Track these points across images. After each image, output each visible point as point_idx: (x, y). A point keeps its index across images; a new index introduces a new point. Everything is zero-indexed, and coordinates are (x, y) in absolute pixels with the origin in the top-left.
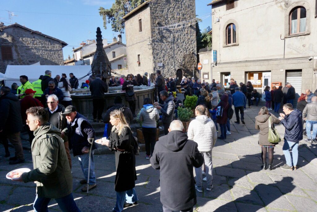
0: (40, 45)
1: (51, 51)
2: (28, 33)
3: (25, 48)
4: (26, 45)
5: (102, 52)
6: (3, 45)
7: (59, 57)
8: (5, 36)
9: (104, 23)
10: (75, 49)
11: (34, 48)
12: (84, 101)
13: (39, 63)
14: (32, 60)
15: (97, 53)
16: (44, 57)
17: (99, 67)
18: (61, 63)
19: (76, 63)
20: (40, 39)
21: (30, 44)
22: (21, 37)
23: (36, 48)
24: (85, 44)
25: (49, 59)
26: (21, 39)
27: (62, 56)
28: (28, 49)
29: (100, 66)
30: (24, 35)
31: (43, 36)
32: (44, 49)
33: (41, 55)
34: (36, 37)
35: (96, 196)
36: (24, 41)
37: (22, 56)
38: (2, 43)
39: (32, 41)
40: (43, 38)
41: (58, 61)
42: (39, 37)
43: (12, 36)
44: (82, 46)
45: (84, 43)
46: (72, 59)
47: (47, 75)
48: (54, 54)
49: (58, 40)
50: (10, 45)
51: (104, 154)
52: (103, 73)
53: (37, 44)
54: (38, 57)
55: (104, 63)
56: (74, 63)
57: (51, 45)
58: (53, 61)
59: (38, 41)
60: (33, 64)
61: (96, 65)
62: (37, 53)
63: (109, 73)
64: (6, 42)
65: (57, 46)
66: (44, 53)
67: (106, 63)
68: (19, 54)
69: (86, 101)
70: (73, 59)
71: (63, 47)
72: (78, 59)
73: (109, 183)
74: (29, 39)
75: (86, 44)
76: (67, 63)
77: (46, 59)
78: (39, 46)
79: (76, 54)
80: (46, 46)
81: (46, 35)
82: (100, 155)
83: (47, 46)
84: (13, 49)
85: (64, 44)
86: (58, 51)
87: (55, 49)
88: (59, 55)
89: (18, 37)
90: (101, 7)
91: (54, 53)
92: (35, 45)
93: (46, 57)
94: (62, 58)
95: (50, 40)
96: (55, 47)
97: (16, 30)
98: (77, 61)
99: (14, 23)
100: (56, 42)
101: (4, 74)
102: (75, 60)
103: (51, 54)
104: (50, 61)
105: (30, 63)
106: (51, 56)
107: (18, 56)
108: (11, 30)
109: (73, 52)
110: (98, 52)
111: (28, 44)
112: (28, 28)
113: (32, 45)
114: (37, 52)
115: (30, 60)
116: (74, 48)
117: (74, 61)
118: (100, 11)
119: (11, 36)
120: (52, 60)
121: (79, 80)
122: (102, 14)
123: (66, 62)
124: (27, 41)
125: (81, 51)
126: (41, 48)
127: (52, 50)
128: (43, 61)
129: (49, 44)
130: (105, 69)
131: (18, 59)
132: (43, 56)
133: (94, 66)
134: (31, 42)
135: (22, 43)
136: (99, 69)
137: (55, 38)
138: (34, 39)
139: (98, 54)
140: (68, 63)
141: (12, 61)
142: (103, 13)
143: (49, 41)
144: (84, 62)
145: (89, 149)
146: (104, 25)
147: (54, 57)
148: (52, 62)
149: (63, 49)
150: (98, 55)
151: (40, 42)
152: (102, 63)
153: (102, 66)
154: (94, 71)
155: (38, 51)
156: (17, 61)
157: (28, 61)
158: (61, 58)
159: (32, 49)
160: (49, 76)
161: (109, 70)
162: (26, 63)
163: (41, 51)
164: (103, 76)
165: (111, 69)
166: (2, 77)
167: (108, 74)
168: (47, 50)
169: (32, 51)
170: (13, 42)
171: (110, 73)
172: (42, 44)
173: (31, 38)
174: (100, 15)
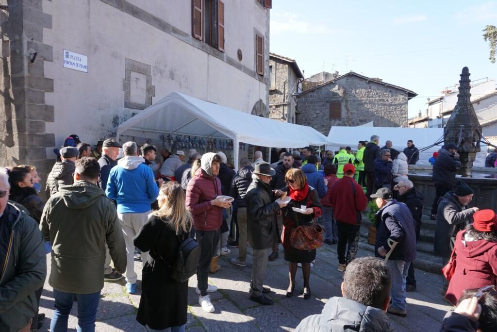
0: (377, 98)
1: (390, 105)
2: (364, 82)
3: (357, 102)
4: (359, 99)
5: (467, 108)
6: (332, 100)
7: (402, 114)
8: (336, 89)
9: (492, 52)
10: (431, 100)
11: (368, 102)
12: (421, 184)
13: (371, 123)
14: (364, 118)
15: (457, 110)
16: (380, 115)
17: (458, 133)
18: (403, 123)
19: (430, 122)
20: (378, 89)
21: (363, 97)
22: (354, 88)
23: (370, 102)
24: (450, 91)
25: (386, 117)
26: (353, 92)
27: (406, 113)
28: (361, 104)
29: (460, 131)
30: (358, 86)
31: (382, 84)
32: (381, 103)
33: (377, 111)
34: (374, 87)
35: (400, 324)
36: (357, 93)
37: (352, 114)
38: (332, 97)
39: (367, 93)
40: (382, 88)
41: (399, 120)
42: (377, 87)
43: (345, 88)
44: (444, 95)
45: (449, 89)
46: (424, 116)
47: (373, 142)
48: (395, 110)
49: (403, 88)
50: (340, 99)
51: (436, 273)
52: (463, 142)
53: (372, 97)
54: (373, 115)
55: (468, 127)
56: (426, 123)
57: (392, 96)
58: (392, 120)
59: (374, 92)
60: (364, 124)
61: (452, 129)
62: (371, 110)
63: (476, 143)
64: (336, 95)
65: (401, 98)
66: (381, 108)
67: (471, 127)
68: (349, 110)
69: (423, 185)
70: (426, 117)
71: (409, 99)
72: (434, 117)
73: (426, 316)
74: (363, 90)
75: (452, 91)
76: (415, 122)
77: (382, 118)
78: (375, 100)
79: (431, 108)
80: (384, 98)
81: (387, 84)
82: (428, 273)
83: (386, 99)
84: (343, 104)
85: (411, 95)
86: (401, 105)
87: (397, 102)
88: (402, 110)
89: (351, 88)
90: (488, 26)
91: (395, 108)
92: (371, 99)
93: (383, 114)
94: (406, 115)
95: (392, 90)
96: (398, 99)
97: (350, 80)
98: (431, 120)
99: (348, 72)
100: (399, 91)
101: (327, 136)
102: (428, 117)
103: (391, 110)
104: (388, 120)
105: (360, 123)
106: (390, 113)
107: (347, 113)
108: (343, 81)
109: (428, 104)
110: (460, 108)
111: (361, 97)
112: (363, 76)
113: (366, 98)
114: (372, 108)
115: (360, 119)
116: (429, 99)
117: (426, 120)
118: (485, 32)
119: (343, 88)
120: (391, 118)
121: (420, 151)
122: (488, 39)
123: (415, 120)
124: (361, 93)
125: (441, 103)
126: (378, 102)
127: (393, 104)
128: (378, 120)
129: (389, 96)
130: (469, 136)
131: (347, 118)
132: (379, 113)
133: (448, 131)
134: (365, 95)
135: (355, 96)
136: (456, 135)
137: (398, 87)
138: (369, 90)
139: (459, 111)
140: (417, 122)
141: (340, 120)
142: (492, 35)
143: (390, 91)
144: (444, 120)
145: (387, 253)
146: (491, 55)
147: (394, 114)
148: (390, 121)
149: (409, 101)
150: (457, 113)
151: (377, 94)
152: (463, 126)
153: (463, 131)
154: (447, 139)
155: (373, 106)
156: (345, 120)
157: (358, 120)
158: (404, 116)
159: (365, 103)
160: (376, 143)
161: (477, 138)
162: (355, 123)
163: (377, 105)
164: (463, 148)
165: (480, 137)
166: (324, 140)
167: (473, 145)
168: (385, 105)
169: (366, 106)
170: (345, 95)
171: (478, 143)
172: (380, 96)
173: (366, 89)
174: (484, 40)
